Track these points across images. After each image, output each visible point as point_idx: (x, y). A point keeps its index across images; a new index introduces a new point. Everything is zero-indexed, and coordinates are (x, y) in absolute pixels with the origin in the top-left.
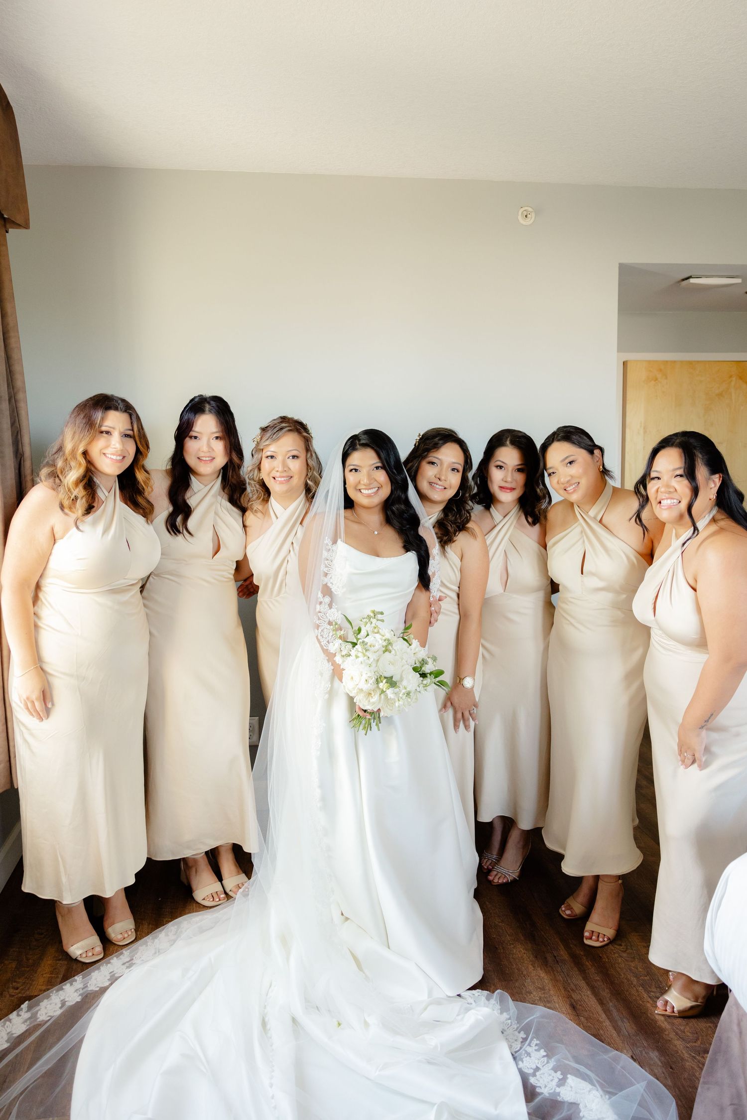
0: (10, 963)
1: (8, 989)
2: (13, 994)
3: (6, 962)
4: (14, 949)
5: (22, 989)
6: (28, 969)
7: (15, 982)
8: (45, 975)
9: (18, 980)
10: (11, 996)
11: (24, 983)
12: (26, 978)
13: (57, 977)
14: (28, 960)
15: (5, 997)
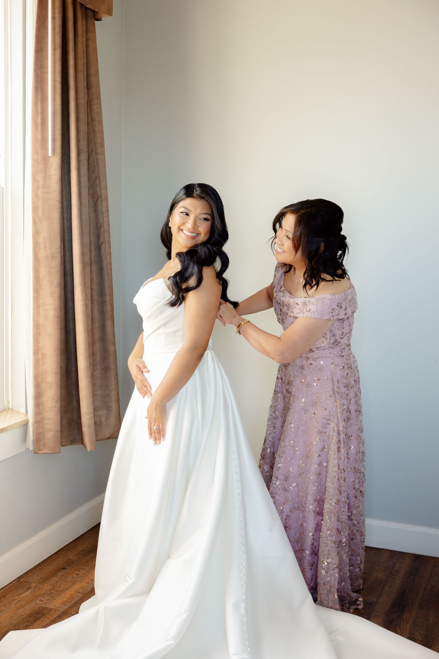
0: (48, 586)
1: (37, 600)
2: (38, 603)
3: (46, 585)
4: (55, 579)
5: (45, 603)
6: (56, 592)
7: (44, 597)
8: (64, 599)
9: (45, 596)
10: (36, 604)
11: (48, 599)
12: (51, 597)
13: (71, 602)
14: (60, 587)
15: (32, 603)
